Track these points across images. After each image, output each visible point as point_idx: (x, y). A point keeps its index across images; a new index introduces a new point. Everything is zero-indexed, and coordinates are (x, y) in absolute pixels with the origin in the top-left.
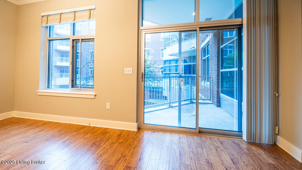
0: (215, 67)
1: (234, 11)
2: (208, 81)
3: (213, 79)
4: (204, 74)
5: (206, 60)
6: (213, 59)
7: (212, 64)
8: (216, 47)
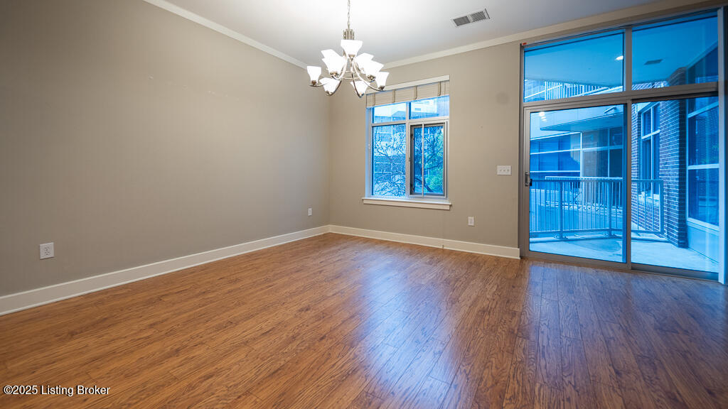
0: (675, 159)
1: (705, 55)
2: (655, 192)
3: (669, 186)
4: (647, 175)
5: (650, 140)
6: (669, 140)
7: (667, 152)
8: (676, 114)
